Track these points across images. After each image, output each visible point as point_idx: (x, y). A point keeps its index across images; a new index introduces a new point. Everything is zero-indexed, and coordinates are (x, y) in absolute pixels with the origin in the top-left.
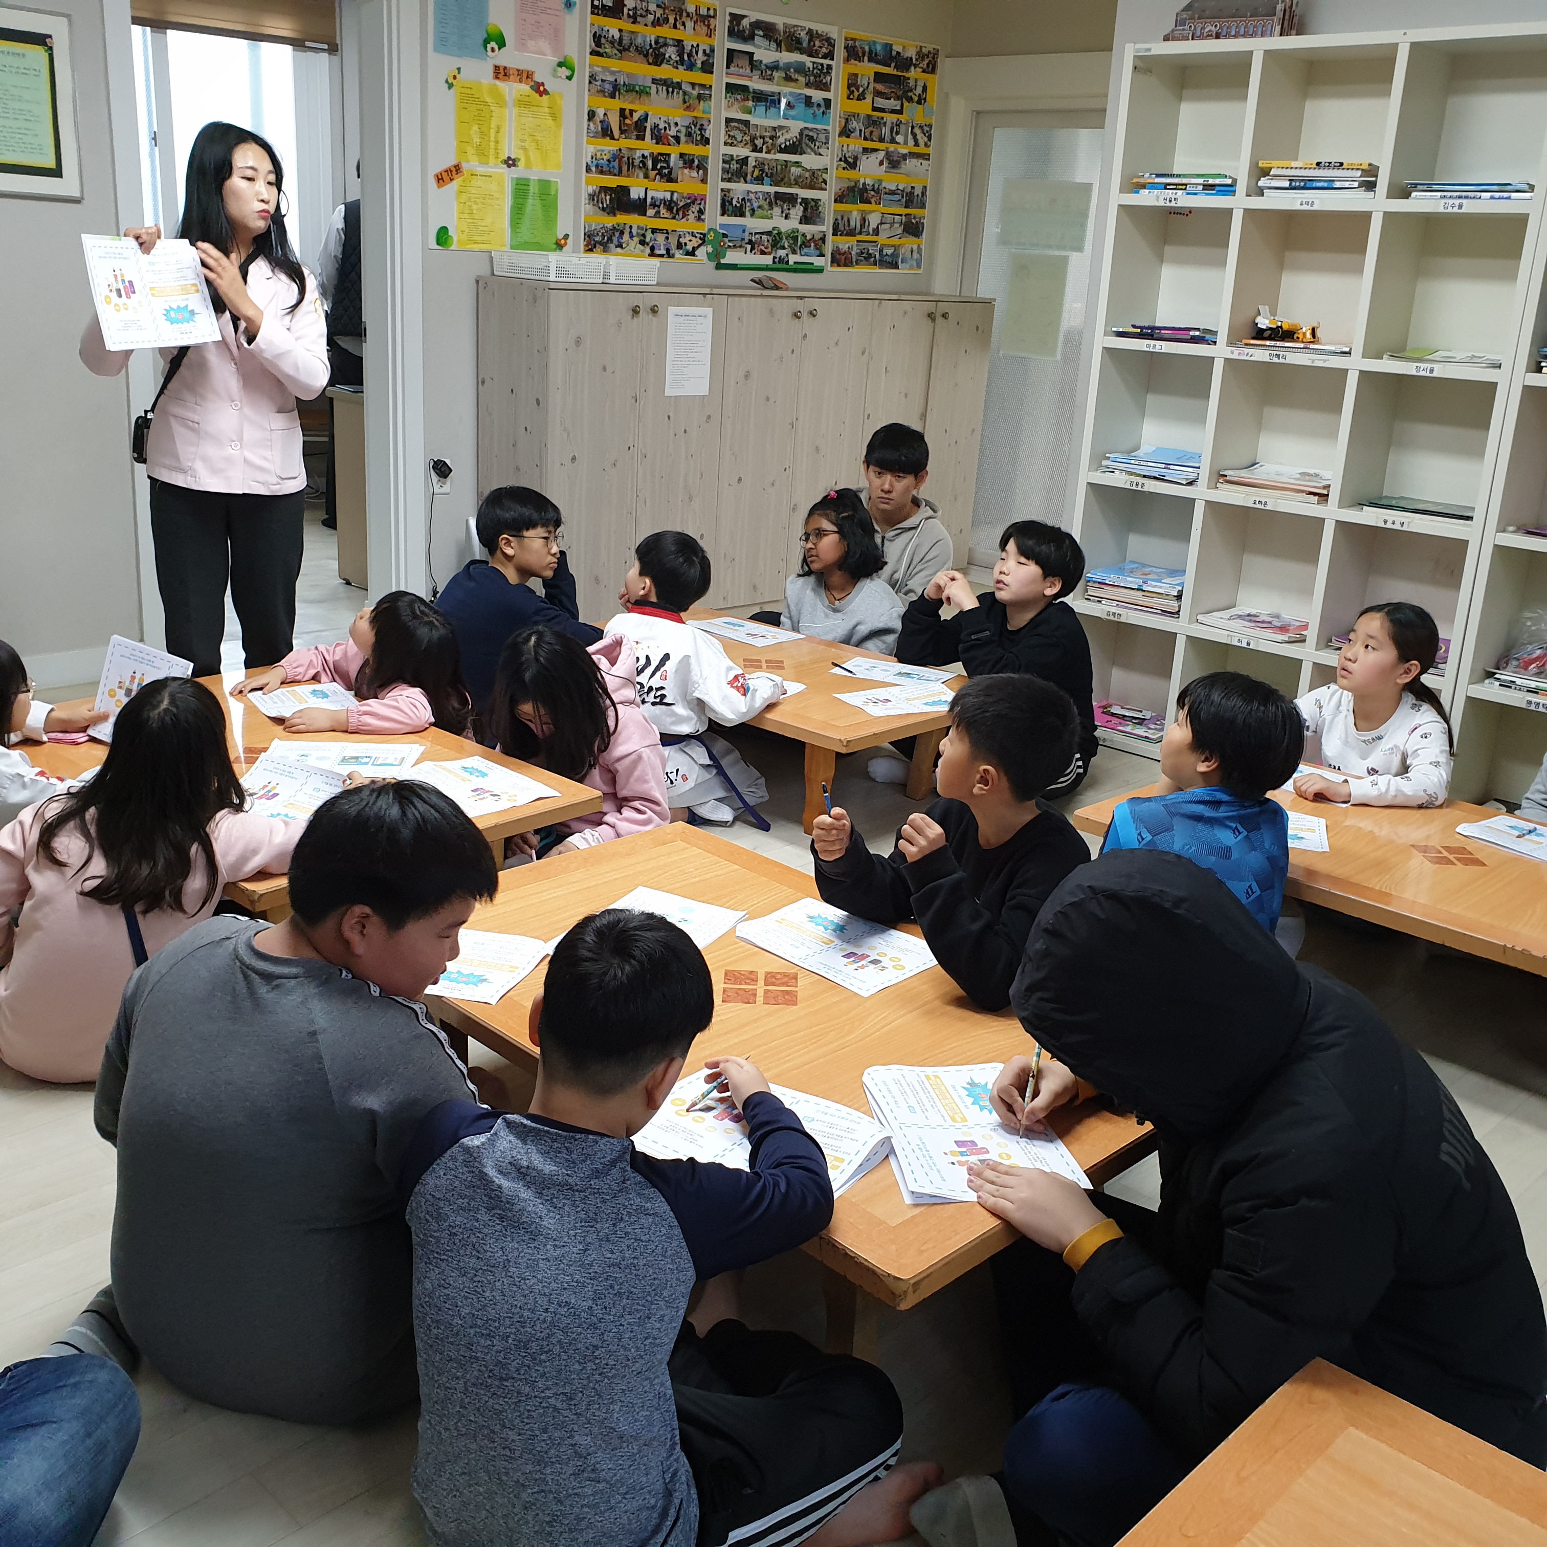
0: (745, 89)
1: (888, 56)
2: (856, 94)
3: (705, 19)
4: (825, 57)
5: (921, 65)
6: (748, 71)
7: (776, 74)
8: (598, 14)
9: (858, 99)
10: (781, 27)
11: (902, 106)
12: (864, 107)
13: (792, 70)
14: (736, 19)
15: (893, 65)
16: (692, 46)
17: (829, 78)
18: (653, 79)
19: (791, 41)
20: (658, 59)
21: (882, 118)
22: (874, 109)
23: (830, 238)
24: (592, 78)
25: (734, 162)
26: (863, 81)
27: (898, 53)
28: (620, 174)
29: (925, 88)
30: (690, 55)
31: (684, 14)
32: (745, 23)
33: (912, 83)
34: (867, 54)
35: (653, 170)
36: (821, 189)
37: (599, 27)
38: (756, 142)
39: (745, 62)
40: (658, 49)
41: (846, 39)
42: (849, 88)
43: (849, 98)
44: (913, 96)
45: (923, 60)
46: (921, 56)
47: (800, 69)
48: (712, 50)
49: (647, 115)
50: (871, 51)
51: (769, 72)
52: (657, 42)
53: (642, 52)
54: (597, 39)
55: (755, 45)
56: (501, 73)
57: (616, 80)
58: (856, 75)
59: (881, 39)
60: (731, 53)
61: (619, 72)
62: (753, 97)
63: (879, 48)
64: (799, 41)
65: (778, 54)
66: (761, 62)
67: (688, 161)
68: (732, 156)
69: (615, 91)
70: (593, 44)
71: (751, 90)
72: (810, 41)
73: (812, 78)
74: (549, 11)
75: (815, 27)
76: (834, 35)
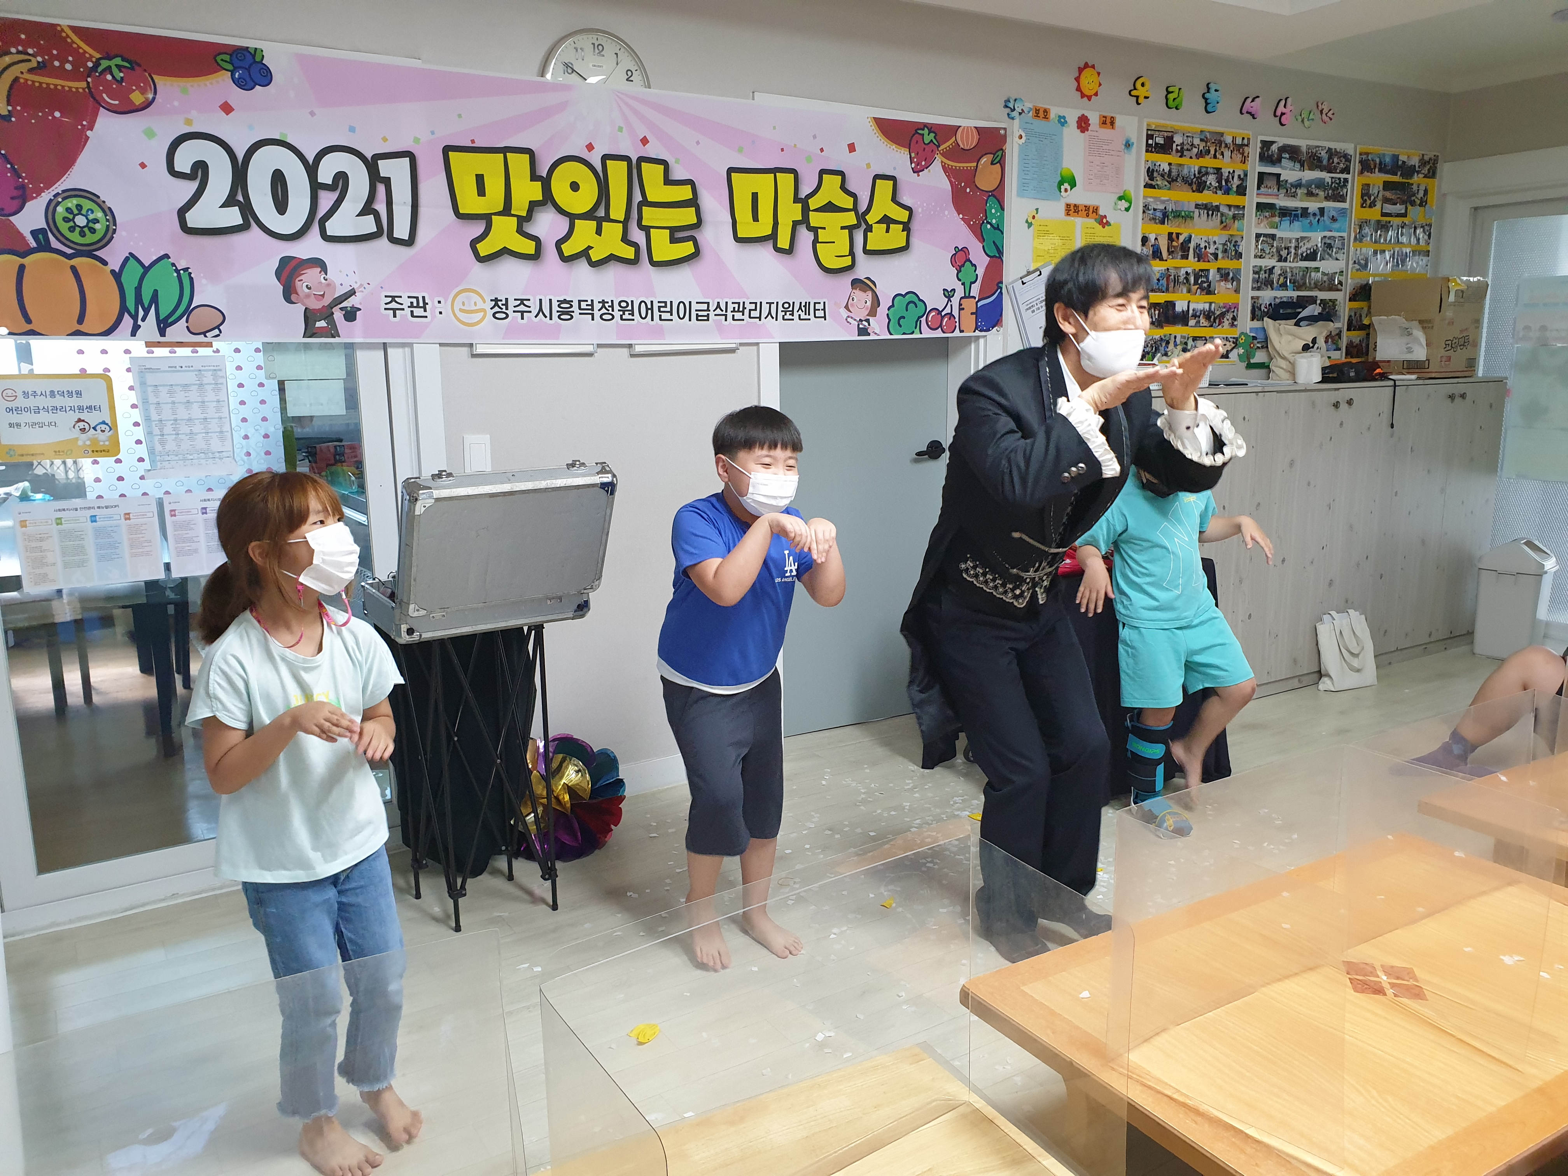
0: (1271, 206)
1: (1396, 166)
2: (1368, 202)
3: (1240, 148)
4: (1342, 172)
5: (1423, 172)
6: (1276, 190)
7: (1299, 191)
8: (1151, 152)
9: (1370, 207)
10: (1304, 149)
11: (1406, 208)
12: (1374, 214)
13: (1313, 186)
14: (1266, 145)
15: (1399, 173)
16: (1229, 172)
17: (1345, 190)
18: (1196, 205)
19: (1313, 161)
20: (1200, 186)
21: (1390, 222)
22: (1383, 215)
23: (1345, 334)
24: (1146, 207)
25: (1262, 272)
26: (1374, 191)
27: (1404, 162)
28: (1167, 290)
29: (1426, 192)
30: (1227, 181)
31: (1223, 145)
32: (1274, 148)
33: (1415, 188)
34: (1377, 166)
35: (1194, 285)
36: (1338, 290)
37: (1152, 162)
38: (1282, 253)
39: (1272, 182)
40: (1200, 178)
41: (1361, 154)
42: (1362, 197)
43: (1362, 206)
44: (1416, 200)
45: (1425, 166)
46: (1423, 163)
47: (1320, 184)
48: (1246, 175)
49: (1190, 237)
50: (1380, 163)
51: (1293, 190)
52: (1199, 172)
53: (1187, 181)
54: (1150, 173)
55: (1281, 167)
56: (1072, 210)
57: (1165, 208)
58: (1368, 185)
59: (1388, 151)
60: (1261, 176)
61: (1168, 201)
62: (1279, 213)
63: (1388, 160)
64: (1320, 159)
65: (1301, 173)
66: (1287, 181)
67: (1224, 275)
68: (1261, 267)
69: (1164, 217)
70: (1147, 178)
71: (1278, 207)
72: (1330, 158)
73: (1330, 192)
74: (1112, 153)
75: (1333, 145)
76: (1351, 152)
